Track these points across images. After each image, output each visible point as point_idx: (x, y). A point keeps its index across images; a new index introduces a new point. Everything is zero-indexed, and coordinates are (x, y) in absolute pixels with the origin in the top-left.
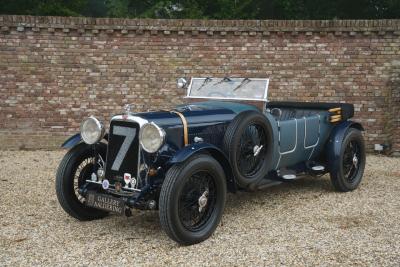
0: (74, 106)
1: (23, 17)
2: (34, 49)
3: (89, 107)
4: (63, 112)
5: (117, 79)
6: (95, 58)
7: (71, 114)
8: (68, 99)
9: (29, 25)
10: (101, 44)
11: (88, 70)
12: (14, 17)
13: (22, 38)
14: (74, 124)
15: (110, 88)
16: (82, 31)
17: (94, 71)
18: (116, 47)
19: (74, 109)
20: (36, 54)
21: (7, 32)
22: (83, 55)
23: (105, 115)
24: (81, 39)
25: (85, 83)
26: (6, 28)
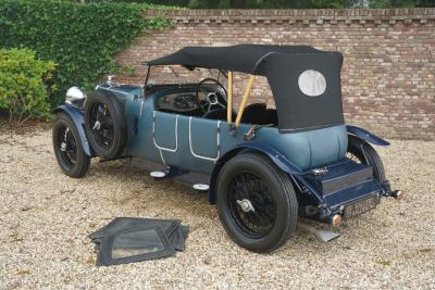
0: (362, 95)
1: (324, 11)
2: (329, 41)
3: (377, 96)
4: (351, 100)
5: (409, 69)
6: (388, 49)
7: (358, 102)
8: (357, 88)
9: (328, 18)
10: (395, 34)
11: (380, 60)
12: (316, 10)
13: (319, 30)
14: (361, 111)
15: (401, 78)
16: (379, 22)
17: (385, 61)
18: (412, 37)
19: (361, 98)
20: (331, 45)
21: (307, 25)
22: (376, 45)
23: (393, 104)
24: (376, 29)
25: (375, 72)
26: (307, 22)
